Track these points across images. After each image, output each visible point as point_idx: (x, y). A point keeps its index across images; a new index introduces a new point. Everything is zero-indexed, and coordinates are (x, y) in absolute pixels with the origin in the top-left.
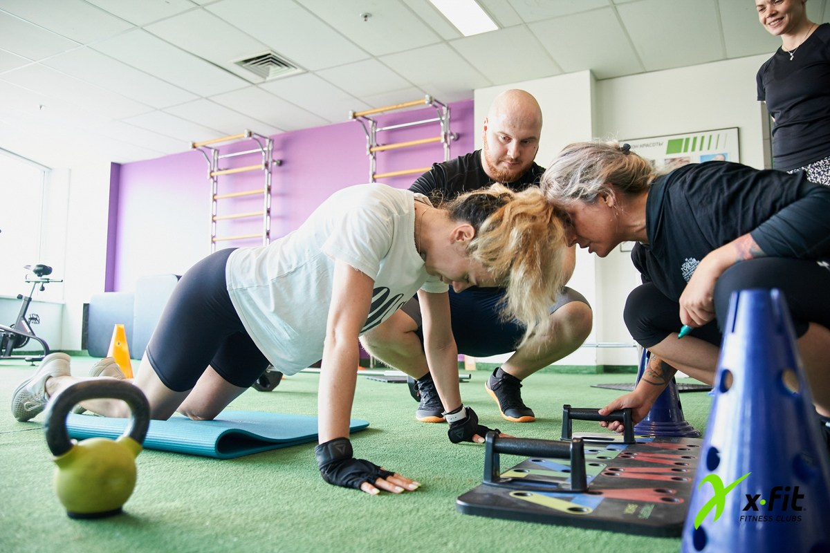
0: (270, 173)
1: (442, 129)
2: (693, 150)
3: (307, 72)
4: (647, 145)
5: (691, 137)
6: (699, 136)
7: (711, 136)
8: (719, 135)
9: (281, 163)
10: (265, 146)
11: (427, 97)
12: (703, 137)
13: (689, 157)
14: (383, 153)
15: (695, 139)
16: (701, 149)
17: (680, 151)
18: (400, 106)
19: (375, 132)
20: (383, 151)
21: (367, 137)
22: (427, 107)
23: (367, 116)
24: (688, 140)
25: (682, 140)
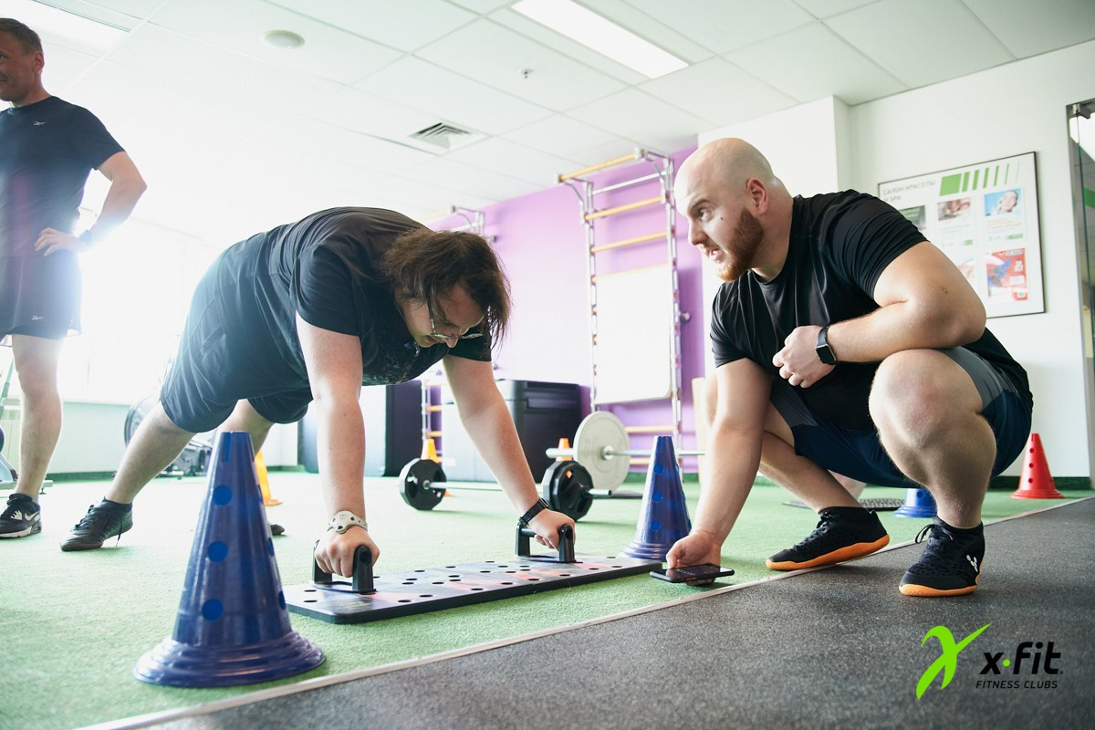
1: (663, 187)
2: (975, 187)
3: (491, 136)
4: (915, 187)
5: (972, 170)
6: (982, 168)
7: (998, 168)
8: (1008, 165)
9: (495, 239)
10: (474, 221)
11: (637, 150)
12: (987, 170)
13: (969, 198)
14: (606, 219)
15: (977, 172)
16: (985, 186)
17: (957, 191)
18: (609, 163)
19: (592, 196)
20: (604, 217)
21: (581, 203)
22: (638, 163)
23: (579, 177)
24: (967, 175)
25: (960, 175)
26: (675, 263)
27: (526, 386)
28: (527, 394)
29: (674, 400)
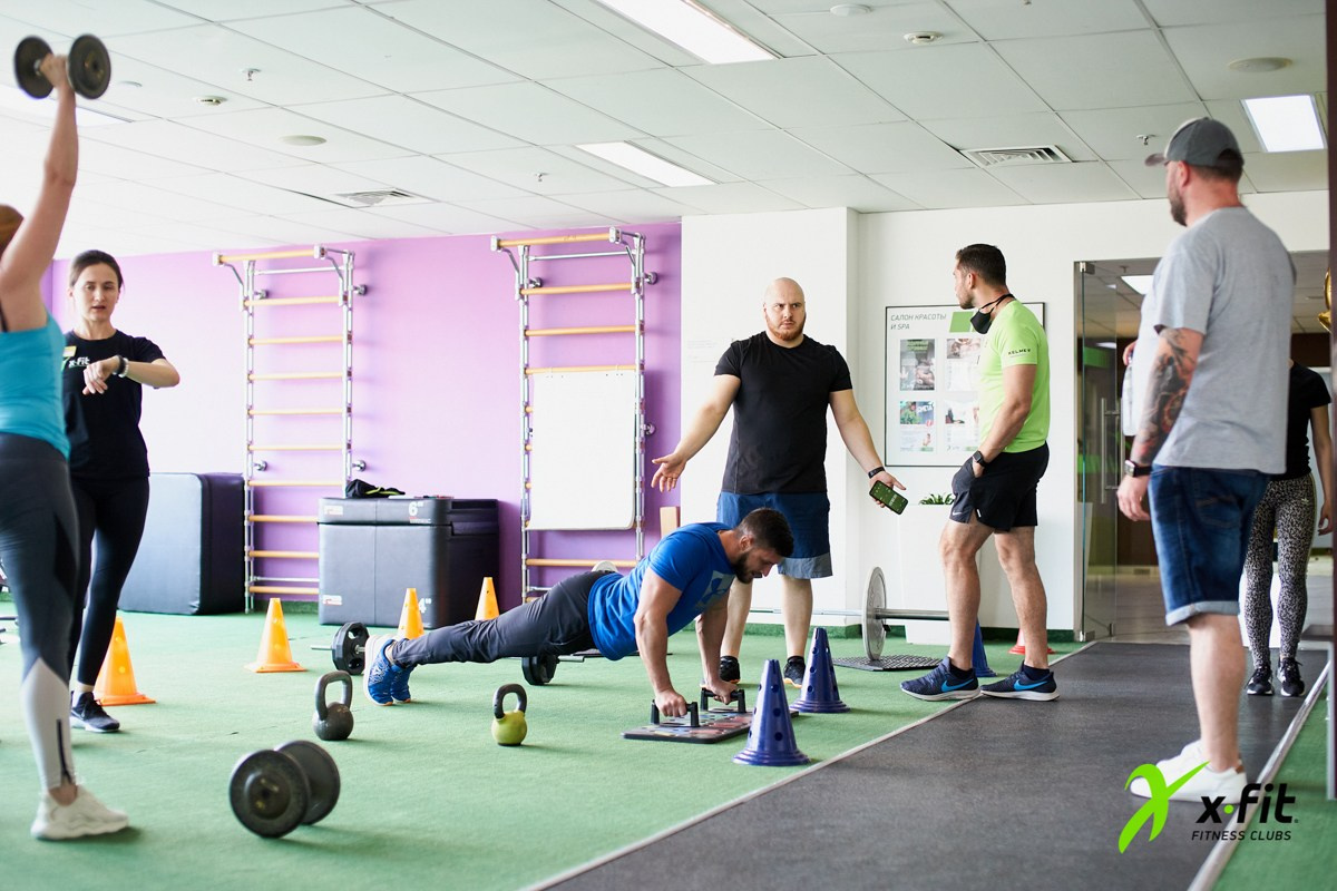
0: (351, 309)
1: (632, 273)
3: (439, 202)
9: (366, 290)
10: (342, 264)
11: (612, 232)
18: (571, 239)
19: (528, 261)
21: (516, 273)
26: (642, 366)
27: (450, 506)
28: (451, 517)
29: (638, 529)
